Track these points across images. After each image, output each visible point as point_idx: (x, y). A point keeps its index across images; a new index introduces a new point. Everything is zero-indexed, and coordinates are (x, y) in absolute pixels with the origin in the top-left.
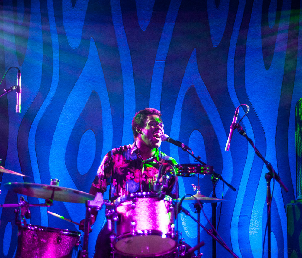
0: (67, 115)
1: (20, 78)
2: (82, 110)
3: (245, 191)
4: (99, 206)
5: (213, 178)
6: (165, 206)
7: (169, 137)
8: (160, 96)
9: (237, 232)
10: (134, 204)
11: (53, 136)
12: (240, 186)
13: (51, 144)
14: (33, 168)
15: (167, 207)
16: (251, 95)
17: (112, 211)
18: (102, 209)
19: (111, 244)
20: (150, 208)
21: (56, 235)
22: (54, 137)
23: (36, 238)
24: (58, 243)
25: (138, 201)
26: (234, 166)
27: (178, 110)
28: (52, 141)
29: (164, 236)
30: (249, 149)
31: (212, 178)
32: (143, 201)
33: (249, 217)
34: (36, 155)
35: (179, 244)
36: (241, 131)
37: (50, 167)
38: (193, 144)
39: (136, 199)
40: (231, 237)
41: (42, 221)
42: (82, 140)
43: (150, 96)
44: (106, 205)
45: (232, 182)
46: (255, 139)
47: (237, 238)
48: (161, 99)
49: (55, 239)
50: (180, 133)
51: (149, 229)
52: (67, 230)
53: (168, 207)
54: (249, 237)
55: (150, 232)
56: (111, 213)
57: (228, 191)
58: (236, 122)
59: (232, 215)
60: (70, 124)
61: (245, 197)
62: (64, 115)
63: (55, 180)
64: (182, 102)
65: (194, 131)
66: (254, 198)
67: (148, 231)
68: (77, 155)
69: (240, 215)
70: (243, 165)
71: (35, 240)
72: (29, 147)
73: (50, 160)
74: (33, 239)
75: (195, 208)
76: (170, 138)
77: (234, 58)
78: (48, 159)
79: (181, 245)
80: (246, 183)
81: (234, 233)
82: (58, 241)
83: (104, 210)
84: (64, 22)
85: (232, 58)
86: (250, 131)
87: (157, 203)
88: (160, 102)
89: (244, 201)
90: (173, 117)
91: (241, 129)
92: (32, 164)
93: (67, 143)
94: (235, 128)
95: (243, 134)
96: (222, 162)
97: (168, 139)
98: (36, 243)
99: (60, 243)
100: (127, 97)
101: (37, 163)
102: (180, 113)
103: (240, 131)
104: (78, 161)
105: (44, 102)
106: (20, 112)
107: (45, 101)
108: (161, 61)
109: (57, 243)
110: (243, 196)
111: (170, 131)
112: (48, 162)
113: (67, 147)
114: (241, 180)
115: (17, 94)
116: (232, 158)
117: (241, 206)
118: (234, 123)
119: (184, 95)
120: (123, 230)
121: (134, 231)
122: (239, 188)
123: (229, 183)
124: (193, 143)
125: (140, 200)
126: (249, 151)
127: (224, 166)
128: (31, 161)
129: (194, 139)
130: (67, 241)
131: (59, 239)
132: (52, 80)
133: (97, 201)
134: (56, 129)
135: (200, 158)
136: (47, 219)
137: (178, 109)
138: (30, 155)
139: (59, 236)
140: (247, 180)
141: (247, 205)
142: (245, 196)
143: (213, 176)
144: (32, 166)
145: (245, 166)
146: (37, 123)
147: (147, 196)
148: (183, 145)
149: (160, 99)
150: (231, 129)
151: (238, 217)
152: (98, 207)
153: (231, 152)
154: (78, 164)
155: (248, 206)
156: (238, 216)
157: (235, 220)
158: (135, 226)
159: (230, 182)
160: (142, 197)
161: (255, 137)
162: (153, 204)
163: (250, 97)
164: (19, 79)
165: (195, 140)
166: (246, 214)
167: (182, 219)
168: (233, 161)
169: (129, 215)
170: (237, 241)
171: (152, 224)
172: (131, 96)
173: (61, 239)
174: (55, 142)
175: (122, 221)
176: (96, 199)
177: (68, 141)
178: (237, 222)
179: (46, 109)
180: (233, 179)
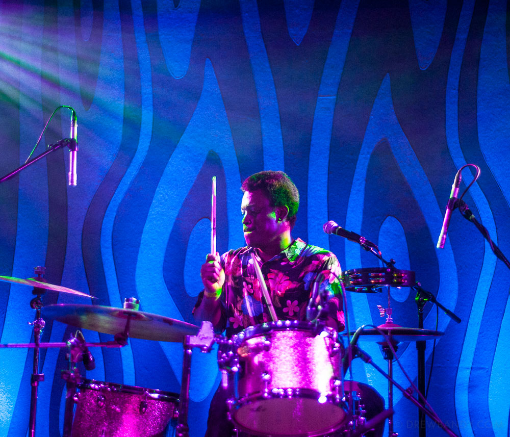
0: (167, 194)
1: (76, 126)
2: (192, 184)
3: (479, 325)
4: (207, 345)
5: (420, 298)
6: (325, 346)
7: (339, 225)
8: (328, 159)
9: (467, 397)
10: (268, 342)
11: (142, 230)
12: (472, 316)
13: (140, 243)
14: (108, 286)
15: (328, 348)
16: (489, 153)
17: (228, 355)
18: (212, 351)
19: (228, 413)
20: (297, 349)
21: (138, 399)
22: (144, 231)
23: (102, 404)
24: (141, 412)
25: (275, 336)
26: (459, 280)
27: (359, 182)
28: (140, 240)
29: (322, 400)
30: (486, 249)
31: (417, 299)
32: (284, 336)
33: (487, 372)
34: (113, 264)
35: (355, 416)
36: (466, 212)
37: (137, 283)
38: (386, 241)
39: (271, 334)
40: (456, 406)
41: (125, 378)
42: (191, 237)
43: (309, 159)
44: (219, 343)
45: (456, 308)
46: (498, 231)
47: (467, 408)
48: (329, 163)
49: (136, 405)
50: (363, 223)
51: (295, 387)
52: (158, 390)
53: (330, 347)
54: (488, 406)
55: (298, 393)
56: (227, 358)
57: (449, 324)
58: (456, 197)
59: (458, 367)
60: (172, 209)
61: (481, 335)
62: (161, 194)
63: (132, 301)
64: (366, 168)
65: (388, 218)
66: (496, 337)
67: (294, 390)
68: (184, 262)
69: (472, 368)
70: (476, 279)
71: (101, 407)
72: (102, 249)
73: (138, 272)
74: (98, 406)
75: (383, 351)
76: (340, 227)
77: (457, 89)
78: (135, 270)
79: (357, 418)
80: (483, 310)
81: (462, 400)
82: (141, 409)
83: (214, 353)
84: (160, 33)
85: (454, 89)
86: (487, 217)
87: (310, 340)
88: (327, 169)
89: (478, 343)
90: (349, 194)
91: (465, 208)
92: (107, 279)
93: (166, 242)
94: (455, 208)
95: (470, 218)
96: (439, 273)
97: (337, 230)
98: (103, 413)
99: (144, 413)
100: (269, 161)
101: (116, 278)
102: (362, 188)
103: (464, 213)
104: (185, 273)
105: (128, 172)
106: (75, 184)
107: (129, 170)
108: (329, 98)
109: (139, 413)
110: (477, 334)
111: (346, 218)
112: (134, 275)
113: (167, 250)
114: (472, 305)
115: (71, 153)
116: (457, 265)
117: (474, 350)
118: (454, 198)
119: (369, 156)
120: (250, 388)
121: (266, 390)
122: (469, 320)
123: (452, 310)
124: (386, 239)
125: (279, 334)
126: (486, 254)
127: (442, 279)
128: (106, 274)
129: (388, 232)
130: (157, 409)
131: (142, 405)
132: (141, 133)
133: (203, 336)
134: (148, 218)
135: (394, 263)
136: (134, 375)
137: (358, 180)
138: (103, 263)
139: (142, 400)
140: (484, 306)
141: (485, 350)
142: (480, 333)
143: (418, 296)
144: (108, 282)
145: (480, 280)
146: (116, 209)
147: (292, 327)
148: (363, 240)
149: (327, 164)
150: (447, 210)
151: (469, 371)
152: (205, 348)
153: (454, 254)
154: (186, 277)
155: (485, 352)
156: (468, 369)
157: (464, 375)
158: (270, 381)
159: (454, 308)
160: (283, 328)
161: (497, 229)
162: (303, 341)
163: (488, 156)
164: (73, 126)
165: (389, 234)
166: (482, 366)
167: (368, 374)
168: (458, 272)
169: (259, 362)
170: (467, 414)
171: (300, 377)
172: (276, 159)
173: (146, 407)
174: (145, 241)
175: (246, 371)
176: (200, 333)
177: (168, 239)
178: (467, 380)
179: (130, 184)
180: (459, 303)
